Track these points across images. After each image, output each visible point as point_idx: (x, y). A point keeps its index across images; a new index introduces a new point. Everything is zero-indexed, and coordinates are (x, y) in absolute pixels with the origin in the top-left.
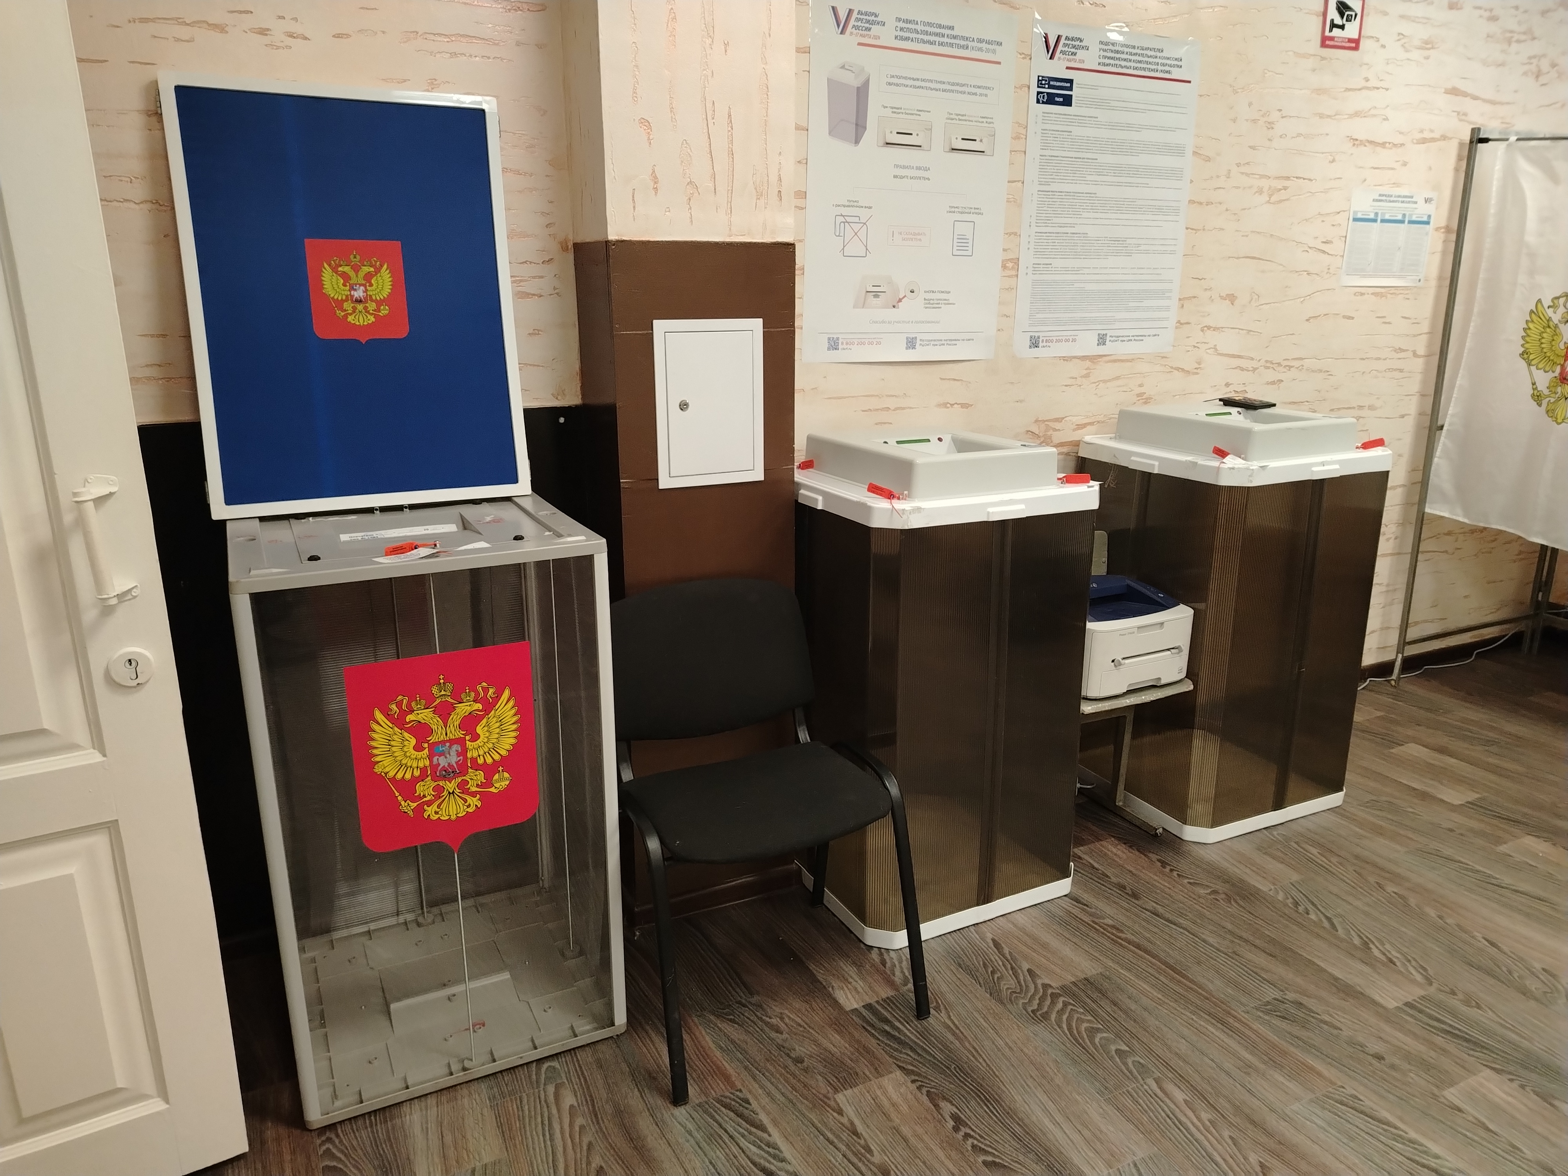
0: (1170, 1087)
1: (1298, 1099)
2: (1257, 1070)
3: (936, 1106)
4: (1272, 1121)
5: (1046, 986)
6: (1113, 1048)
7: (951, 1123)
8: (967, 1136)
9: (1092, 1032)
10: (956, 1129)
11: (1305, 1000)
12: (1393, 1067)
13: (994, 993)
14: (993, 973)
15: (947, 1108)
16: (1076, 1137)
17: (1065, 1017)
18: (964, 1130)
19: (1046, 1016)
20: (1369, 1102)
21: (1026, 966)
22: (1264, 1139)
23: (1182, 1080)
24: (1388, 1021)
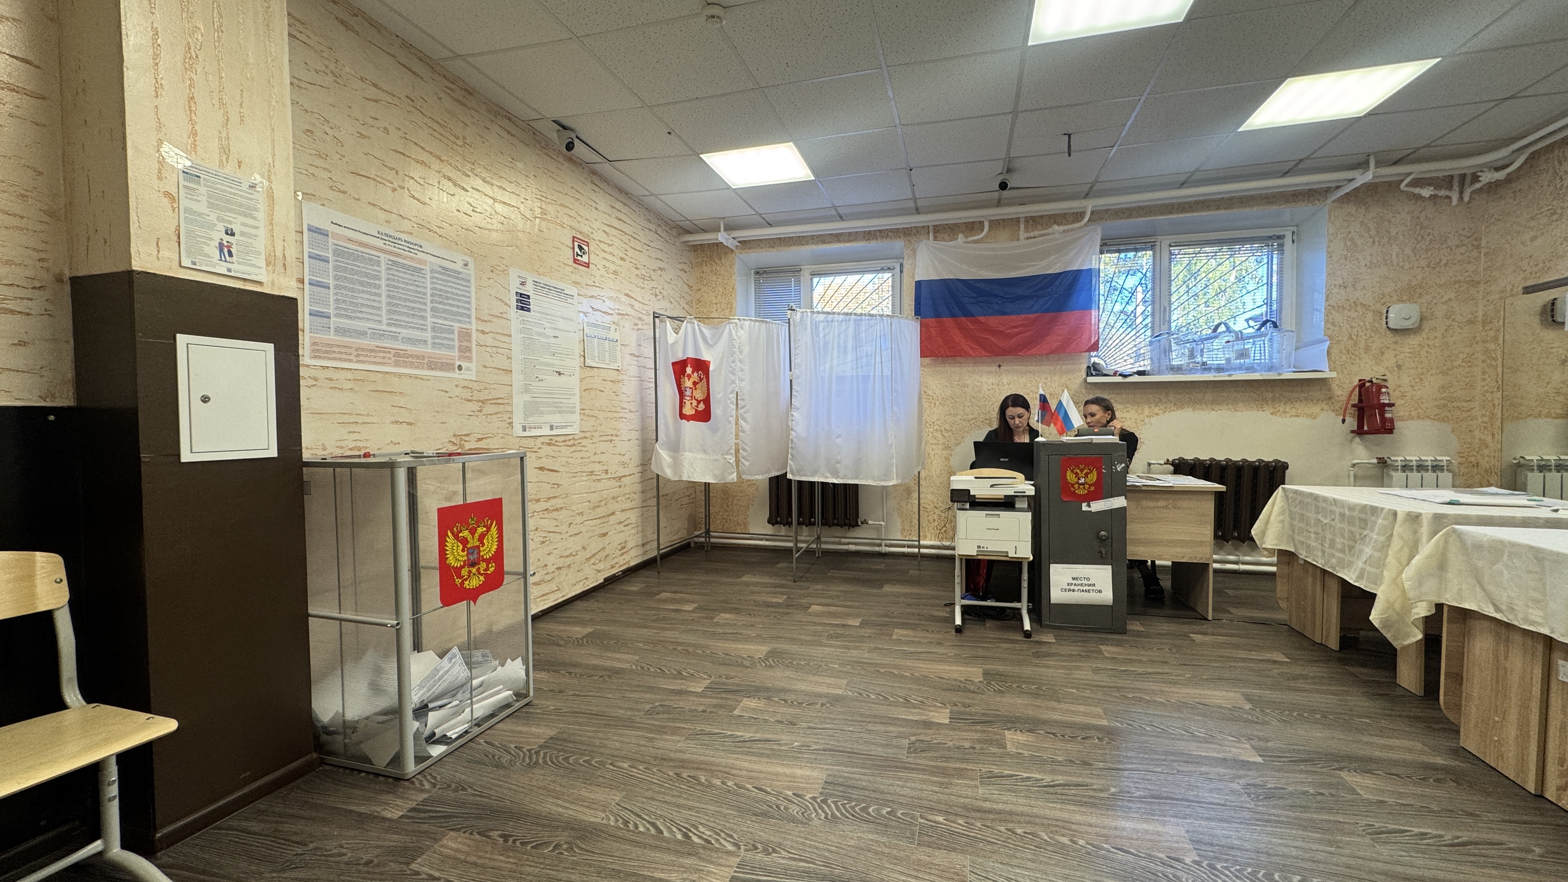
0: (621, 764)
1: (679, 742)
2: (656, 739)
3: (488, 837)
4: (673, 755)
5: (529, 751)
6: (581, 761)
7: (501, 840)
8: (514, 841)
9: (566, 759)
10: (506, 841)
11: (664, 703)
12: (711, 712)
13: (499, 766)
14: (493, 757)
15: (495, 834)
16: (580, 809)
17: (548, 759)
18: (511, 840)
19: (537, 763)
20: (708, 729)
21: (512, 746)
22: (671, 764)
23: (624, 758)
24: (701, 697)
